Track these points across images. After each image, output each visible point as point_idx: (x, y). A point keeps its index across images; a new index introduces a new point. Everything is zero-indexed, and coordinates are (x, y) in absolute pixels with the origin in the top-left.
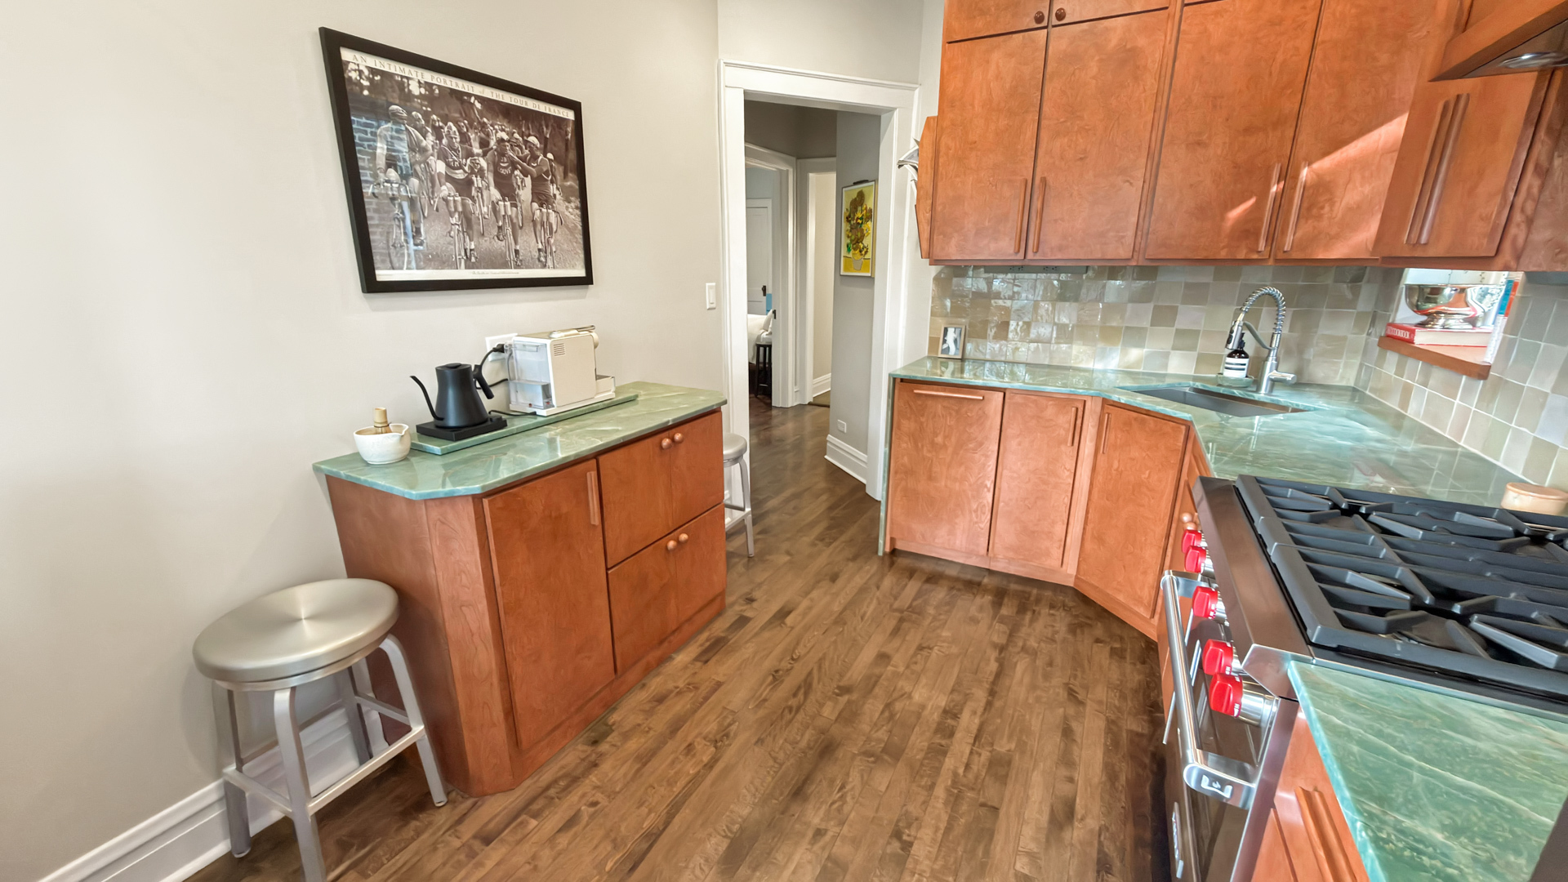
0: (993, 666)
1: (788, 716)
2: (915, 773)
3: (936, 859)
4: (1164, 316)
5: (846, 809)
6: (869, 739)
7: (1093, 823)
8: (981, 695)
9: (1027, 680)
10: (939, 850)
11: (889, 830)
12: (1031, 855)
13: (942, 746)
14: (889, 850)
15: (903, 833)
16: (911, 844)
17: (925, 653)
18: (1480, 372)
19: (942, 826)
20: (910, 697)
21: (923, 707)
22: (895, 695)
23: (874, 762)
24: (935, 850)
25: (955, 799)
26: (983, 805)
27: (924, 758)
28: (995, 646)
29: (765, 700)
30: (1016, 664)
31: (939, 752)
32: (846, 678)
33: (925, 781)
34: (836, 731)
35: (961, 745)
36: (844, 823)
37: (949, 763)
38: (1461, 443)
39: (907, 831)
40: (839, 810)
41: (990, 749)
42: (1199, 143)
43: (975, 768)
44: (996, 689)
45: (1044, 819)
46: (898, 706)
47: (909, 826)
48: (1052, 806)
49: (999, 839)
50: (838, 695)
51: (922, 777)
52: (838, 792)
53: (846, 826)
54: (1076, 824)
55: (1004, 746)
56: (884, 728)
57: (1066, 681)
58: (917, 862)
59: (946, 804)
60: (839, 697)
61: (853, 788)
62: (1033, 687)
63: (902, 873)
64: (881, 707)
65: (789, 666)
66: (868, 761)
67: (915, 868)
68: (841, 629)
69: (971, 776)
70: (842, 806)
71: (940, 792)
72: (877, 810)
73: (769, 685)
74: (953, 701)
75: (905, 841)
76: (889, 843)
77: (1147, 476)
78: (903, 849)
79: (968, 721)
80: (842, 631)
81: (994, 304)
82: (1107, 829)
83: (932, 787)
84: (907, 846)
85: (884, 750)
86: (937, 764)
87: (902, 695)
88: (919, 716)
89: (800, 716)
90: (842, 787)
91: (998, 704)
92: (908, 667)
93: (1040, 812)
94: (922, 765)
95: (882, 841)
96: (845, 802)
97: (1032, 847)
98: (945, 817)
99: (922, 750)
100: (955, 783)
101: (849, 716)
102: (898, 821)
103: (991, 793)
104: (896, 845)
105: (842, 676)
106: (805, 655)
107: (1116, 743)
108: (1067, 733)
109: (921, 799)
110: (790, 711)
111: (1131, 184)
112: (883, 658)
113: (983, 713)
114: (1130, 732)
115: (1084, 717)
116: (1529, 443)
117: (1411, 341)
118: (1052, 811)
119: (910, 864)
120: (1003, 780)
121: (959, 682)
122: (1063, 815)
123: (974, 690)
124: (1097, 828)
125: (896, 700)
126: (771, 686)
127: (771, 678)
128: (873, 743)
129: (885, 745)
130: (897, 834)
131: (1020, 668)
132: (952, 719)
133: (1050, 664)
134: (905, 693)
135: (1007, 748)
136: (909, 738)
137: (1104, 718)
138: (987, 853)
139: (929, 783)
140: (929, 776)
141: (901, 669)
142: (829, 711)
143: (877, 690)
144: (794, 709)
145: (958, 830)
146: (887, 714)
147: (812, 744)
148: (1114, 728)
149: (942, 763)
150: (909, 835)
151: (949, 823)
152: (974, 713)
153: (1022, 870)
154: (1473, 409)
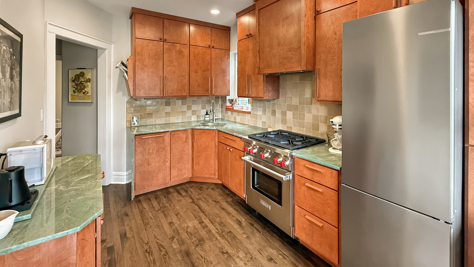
0: (196, 207)
1: (167, 257)
2: (211, 240)
3: (234, 249)
4: (189, 108)
5: (208, 260)
6: (193, 243)
7: (243, 220)
8: (201, 214)
9: (205, 205)
10: (232, 247)
11: (221, 253)
12: (244, 233)
13: (208, 230)
14: (226, 257)
15: (224, 251)
16: (227, 252)
17: (179, 215)
18: (249, 113)
19: (227, 243)
20: (189, 227)
21: (194, 226)
22: (186, 229)
23: (201, 246)
24: (232, 248)
25: (223, 237)
26: (228, 233)
27: (208, 235)
28: (191, 203)
29: (154, 260)
30: (200, 203)
31: (209, 231)
32: (168, 235)
33: (214, 239)
34: (183, 248)
35: (211, 226)
36: (212, 262)
37: (214, 232)
38: (250, 124)
39: (224, 250)
40: (207, 261)
41: (216, 223)
42: (197, 72)
43: (218, 228)
44: (203, 211)
45: (238, 226)
46: (189, 230)
47: (223, 249)
48: (236, 223)
49: (236, 235)
50: (172, 241)
51: (213, 239)
52: (202, 259)
53: (213, 262)
54: (242, 222)
55: (218, 220)
56: (193, 237)
57: (212, 200)
58: (232, 253)
59: (223, 239)
60: (173, 241)
61: (204, 255)
62: (208, 205)
63: (232, 258)
64: (186, 234)
65: (148, 246)
66: (199, 247)
67: (233, 254)
68: (150, 226)
69: (220, 230)
70: (207, 260)
71: (219, 238)
72: (214, 253)
73: (149, 256)
74: (198, 220)
75: (226, 252)
76: (224, 256)
77: (208, 144)
78: (227, 254)
79: (206, 221)
80: (151, 226)
81: (148, 108)
82: (246, 219)
83: (217, 239)
84: (227, 253)
85: (199, 241)
86: (212, 234)
87: (187, 228)
88: (196, 228)
89: (170, 254)
90: (202, 257)
91: (207, 213)
92: (180, 221)
93: (236, 225)
94: (210, 237)
95: (222, 257)
96: (206, 259)
97: (242, 232)
98: (226, 241)
99: (206, 234)
100: (219, 234)
101: (182, 242)
102: (220, 250)
103: (227, 230)
104: (226, 255)
105: (166, 236)
106: (149, 240)
107: (231, 205)
108: (223, 209)
109: (218, 243)
110: (166, 255)
111: (185, 79)
112: (171, 224)
113: (207, 217)
114: (231, 201)
115: (222, 204)
116: (261, 122)
117: (233, 109)
118: (238, 224)
119: (232, 255)
120: (225, 226)
121: (194, 215)
122: (239, 223)
123: (199, 214)
124: (245, 220)
125: (187, 230)
126: (151, 255)
127: (147, 254)
128: (195, 242)
129: (198, 240)
130: (223, 253)
131: (201, 203)
132: (203, 223)
133: (206, 199)
134: (187, 227)
135: (219, 220)
136: (200, 234)
137: (224, 202)
138: (238, 239)
139: (215, 239)
140: (214, 237)
141: (179, 222)
142: (175, 246)
143: (180, 232)
144: (166, 254)
145: (230, 241)
146: (189, 234)
147: (182, 256)
148: (227, 202)
149: (212, 233)
150: (225, 251)
151: (227, 242)
152: (205, 219)
153: (245, 237)
154: (250, 119)
